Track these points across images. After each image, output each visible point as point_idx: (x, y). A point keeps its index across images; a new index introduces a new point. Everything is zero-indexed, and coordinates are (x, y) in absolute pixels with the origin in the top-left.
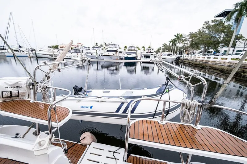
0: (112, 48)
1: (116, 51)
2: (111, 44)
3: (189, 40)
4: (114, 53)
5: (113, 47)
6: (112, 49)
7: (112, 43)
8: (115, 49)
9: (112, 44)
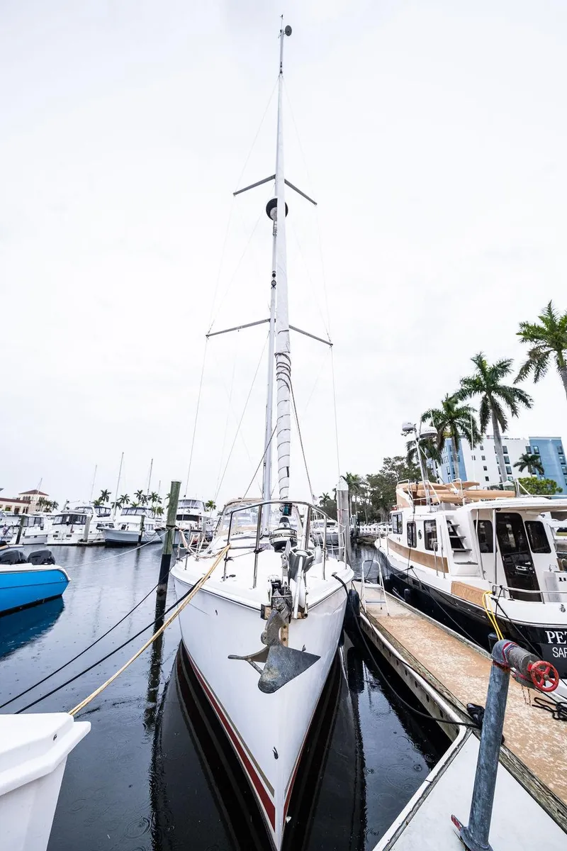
0: (187, 510)
1: (196, 518)
2: (184, 498)
3: (369, 491)
4: (193, 523)
5: (190, 506)
6: (187, 513)
7: (187, 498)
8: (194, 512)
9: (187, 500)
